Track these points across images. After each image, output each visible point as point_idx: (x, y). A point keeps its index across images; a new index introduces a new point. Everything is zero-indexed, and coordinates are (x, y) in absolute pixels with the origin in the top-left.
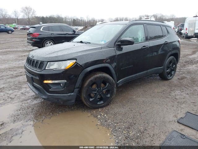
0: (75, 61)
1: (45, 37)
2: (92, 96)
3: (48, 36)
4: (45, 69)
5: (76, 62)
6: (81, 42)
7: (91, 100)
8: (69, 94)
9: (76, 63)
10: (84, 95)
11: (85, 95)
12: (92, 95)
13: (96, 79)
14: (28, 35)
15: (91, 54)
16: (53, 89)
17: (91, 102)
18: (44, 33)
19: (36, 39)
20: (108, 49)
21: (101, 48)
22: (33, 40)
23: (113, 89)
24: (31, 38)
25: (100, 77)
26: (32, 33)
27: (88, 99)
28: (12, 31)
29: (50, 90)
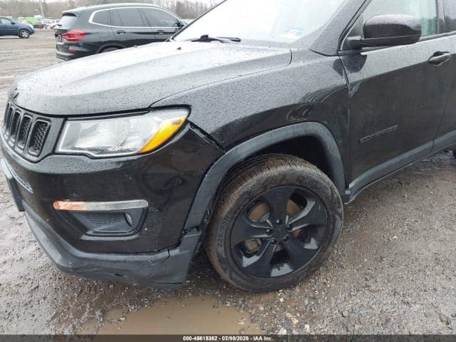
0: (181, 115)
1: (103, 40)
2: (251, 248)
3: (110, 39)
4: (53, 152)
5: (187, 122)
6: (205, 39)
7: (247, 262)
8: (160, 256)
9: (188, 127)
10: (218, 250)
11: (221, 250)
12: (251, 245)
13: (265, 185)
14: (56, 35)
15: (254, 84)
16: (96, 234)
17: (245, 271)
18: (99, 30)
19: (77, 45)
20: (318, 61)
21: (291, 56)
22: (71, 48)
23: (334, 223)
24: (65, 44)
25: (284, 176)
26: (65, 31)
27: (235, 262)
28: (31, 32)
29: (85, 238)
